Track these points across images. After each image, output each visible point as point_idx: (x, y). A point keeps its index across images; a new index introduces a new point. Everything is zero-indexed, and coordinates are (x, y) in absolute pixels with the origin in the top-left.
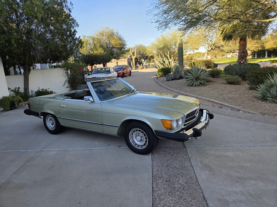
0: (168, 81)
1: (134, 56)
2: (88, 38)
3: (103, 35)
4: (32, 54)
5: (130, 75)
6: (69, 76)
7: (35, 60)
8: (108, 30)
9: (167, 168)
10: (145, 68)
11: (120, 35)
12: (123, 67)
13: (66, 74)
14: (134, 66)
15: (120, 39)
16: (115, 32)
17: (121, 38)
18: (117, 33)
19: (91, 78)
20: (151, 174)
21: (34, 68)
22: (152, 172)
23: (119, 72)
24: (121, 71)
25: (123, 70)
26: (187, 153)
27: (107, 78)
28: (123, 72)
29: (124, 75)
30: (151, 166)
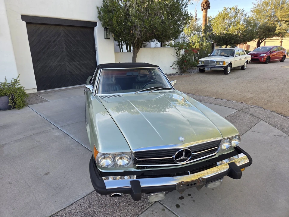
2: (230, 11)
3: (267, 4)
4: (131, 32)
5: (282, 61)
6: (181, 57)
7: (135, 38)
13: (176, 54)
19: (203, 61)
20: (58, 211)
21: (145, 47)
22: (63, 209)
23: (261, 55)
24: (265, 55)
25: (271, 52)
26: (144, 212)
27: (223, 62)
28: (269, 56)
29: (268, 60)
30: (75, 201)
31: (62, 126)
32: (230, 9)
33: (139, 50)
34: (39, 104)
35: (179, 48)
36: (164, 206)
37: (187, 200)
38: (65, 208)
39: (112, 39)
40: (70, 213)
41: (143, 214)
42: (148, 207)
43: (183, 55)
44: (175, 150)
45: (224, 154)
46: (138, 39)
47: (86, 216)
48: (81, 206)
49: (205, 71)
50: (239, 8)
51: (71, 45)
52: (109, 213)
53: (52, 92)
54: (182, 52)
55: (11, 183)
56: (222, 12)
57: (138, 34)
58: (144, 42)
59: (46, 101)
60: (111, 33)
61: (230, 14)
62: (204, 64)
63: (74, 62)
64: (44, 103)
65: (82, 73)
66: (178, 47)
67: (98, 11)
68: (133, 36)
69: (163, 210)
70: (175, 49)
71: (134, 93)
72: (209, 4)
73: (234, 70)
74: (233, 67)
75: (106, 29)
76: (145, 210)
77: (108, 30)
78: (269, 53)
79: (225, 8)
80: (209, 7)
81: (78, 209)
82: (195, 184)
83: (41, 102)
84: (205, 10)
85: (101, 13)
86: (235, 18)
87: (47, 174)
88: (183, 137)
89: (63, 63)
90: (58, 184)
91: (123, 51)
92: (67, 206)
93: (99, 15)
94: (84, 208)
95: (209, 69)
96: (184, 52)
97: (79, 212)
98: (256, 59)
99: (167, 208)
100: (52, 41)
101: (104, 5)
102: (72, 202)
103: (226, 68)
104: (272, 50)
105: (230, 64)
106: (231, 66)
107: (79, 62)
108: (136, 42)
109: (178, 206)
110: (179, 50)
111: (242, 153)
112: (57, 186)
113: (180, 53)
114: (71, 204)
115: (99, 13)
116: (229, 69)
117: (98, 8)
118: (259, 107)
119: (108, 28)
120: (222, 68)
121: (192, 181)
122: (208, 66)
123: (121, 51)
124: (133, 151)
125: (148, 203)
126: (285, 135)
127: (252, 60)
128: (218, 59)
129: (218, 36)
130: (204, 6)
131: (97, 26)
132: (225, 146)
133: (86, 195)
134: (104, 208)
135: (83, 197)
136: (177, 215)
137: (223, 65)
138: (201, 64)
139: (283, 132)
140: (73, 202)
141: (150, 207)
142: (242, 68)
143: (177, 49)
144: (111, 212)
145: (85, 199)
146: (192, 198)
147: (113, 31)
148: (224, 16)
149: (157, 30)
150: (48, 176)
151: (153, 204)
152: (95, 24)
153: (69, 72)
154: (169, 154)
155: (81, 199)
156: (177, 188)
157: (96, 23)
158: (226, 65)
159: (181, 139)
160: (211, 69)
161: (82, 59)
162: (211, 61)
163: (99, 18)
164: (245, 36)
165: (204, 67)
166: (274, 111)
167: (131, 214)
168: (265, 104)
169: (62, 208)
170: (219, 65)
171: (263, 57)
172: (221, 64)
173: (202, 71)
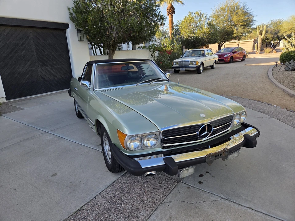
0: (288, 71)
1: (262, 35)
2: (194, 15)
3: (224, 10)
4: (107, 33)
5: (243, 60)
6: (156, 59)
7: (111, 40)
8: (232, 3)
9: (111, 205)
10: (275, 52)
11: (247, 9)
12: (233, 50)
13: (152, 56)
14: (259, 49)
15: (246, 13)
16: (241, 5)
17: (249, 12)
18: (244, 7)
19: (177, 62)
20: (82, 206)
21: (120, 49)
22: (87, 203)
23: (225, 56)
24: (228, 55)
25: (233, 53)
26: (170, 192)
27: (196, 62)
28: (232, 56)
29: (232, 60)
30: (97, 194)
31: (52, 130)
32: (194, 13)
33: (114, 53)
34: (14, 113)
35: (154, 50)
36: (188, 185)
37: (206, 177)
38: (88, 202)
39: (86, 41)
40: (96, 205)
41: (170, 194)
42: (173, 187)
43: (157, 57)
44: (199, 126)
45: (235, 129)
46: (114, 40)
47: (114, 205)
48: (105, 198)
49: (180, 72)
50: (202, 13)
51: (42, 48)
52: (137, 199)
53: (24, 100)
54: (157, 54)
55: (15, 189)
56: (188, 17)
57: (114, 35)
58: (119, 45)
59: (22, 109)
60: (85, 35)
61: (195, 18)
62: (178, 65)
63: (46, 67)
64: (19, 111)
65: (56, 78)
66: (152, 49)
67: (69, 12)
68: (109, 37)
69: (188, 188)
70: (150, 51)
71: (135, 85)
72: (174, 9)
73: (205, 69)
74: (204, 67)
75: (79, 31)
76: (171, 191)
77: (82, 32)
78: (231, 53)
79: (189, 12)
80: (174, 12)
81: (104, 201)
82: (221, 155)
83: (15, 110)
84: (171, 15)
85: (73, 14)
86: (200, 22)
87: (54, 175)
88: (204, 114)
89: (33, 69)
90: (71, 182)
91: (97, 55)
92: (90, 199)
93: (70, 16)
94: (109, 199)
95: (184, 69)
96: (159, 54)
97: (106, 203)
98: (222, 60)
99: (191, 186)
100: (20, 44)
101: (75, 6)
102: (94, 196)
103: (199, 68)
104: (234, 51)
105: (202, 64)
106: (203, 66)
107: (52, 66)
108: (112, 44)
109: (200, 183)
110: (154, 52)
111: (250, 127)
112: (71, 184)
113: (154, 55)
114: (94, 197)
115: (71, 14)
116: (201, 68)
117: (69, 9)
118: (238, 97)
119: (81, 30)
120: (195, 67)
121: (219, 152)
122: (182, 67)
123: (94, 55)
124: (162, 130)
125: (172, 185)
126: (268, 116)
127: (219, 60)
128: (191, 59)
129: (187, 39)
130: (169, 11)
131: (69, 28)
132: (236, 121)
133: (106, 187)
134: (130, 195)
135: (104, 189)
136: (202, 190)
137: (196, 64)
138: (176, 65)
139: (266, 114)
140: (96, 195)
141: (174, 188)
142: (212, 67)
143: (151, 51)
144: (139, 197)
145: (107, 191)
146: (210, 174)
147: (87, 33)
148: (190, 20)
149: (134, 31)
150: (56, 176)
151: (177, 185)
152: (67, 26)
153: (42, 78)
154: (193, 130)
155: (102, 191)
156: (207, 161)
157: (68, 24)
158: (199, 64)
159: (202, 115)
160: (185, 69)
161: (55, 63)
162: (185, 61)
163: (72, 19)
164: (210, 38)
165: (179, 67)
166: (252, 99)
167: (159, 196)
168: (242, 94)
169: (85, 202)
170: (192, 65)
171: (227, 57)
172: (194, 63)
173: (177, 72)
